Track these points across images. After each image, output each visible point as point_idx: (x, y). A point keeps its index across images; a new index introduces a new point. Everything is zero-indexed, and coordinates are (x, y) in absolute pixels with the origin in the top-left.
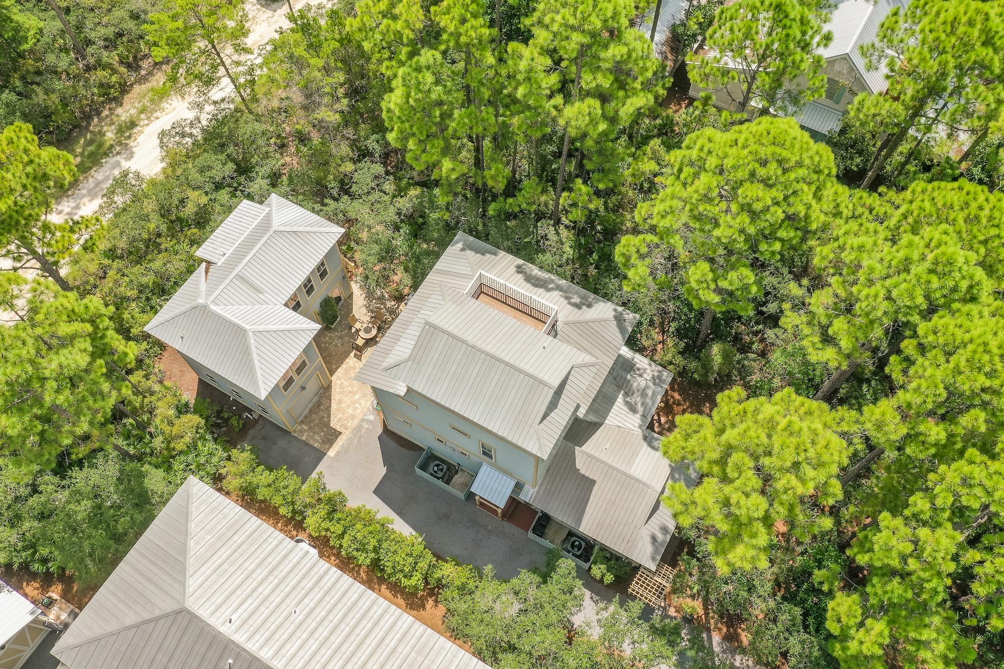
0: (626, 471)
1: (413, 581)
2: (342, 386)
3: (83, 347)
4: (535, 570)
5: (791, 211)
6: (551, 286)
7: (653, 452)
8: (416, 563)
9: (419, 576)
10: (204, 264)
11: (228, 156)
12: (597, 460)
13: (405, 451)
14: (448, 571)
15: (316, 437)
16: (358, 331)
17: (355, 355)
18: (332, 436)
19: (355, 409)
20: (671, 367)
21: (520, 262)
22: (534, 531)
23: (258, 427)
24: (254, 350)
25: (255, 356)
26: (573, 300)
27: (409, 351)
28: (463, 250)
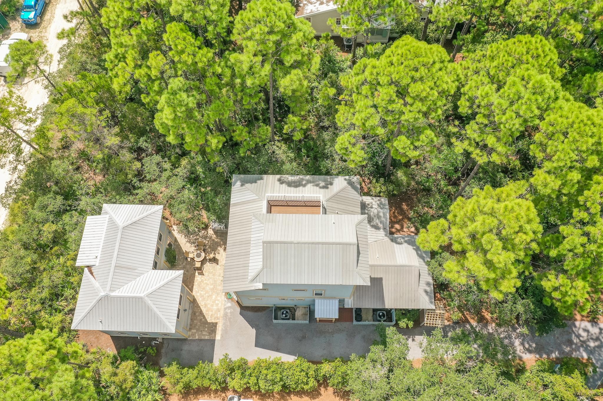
0: (395, 264)
1: (311, 384)
2: (202, 296)
3: (64, 368)
4: (375, 343)
5: (440, 89)
6: (304, 182)
7: (401, 246)
8: (307, 374)
9: (313, 379)
10: (86, 270)
11: (54, 192)
12: (378, 266)
13: (259, 314)
14: (326, 368)
15: (204, 333)
16: (193, 259)
17: (199, 274)
18: (213, 327)
19: (217, 305)
20: (382, 194)
21: (278, 176)
22: (357, 320)
23: (165, 345)
24: (154, 307)
25: (156, 310)
26: (321, 185)
27: (261, 263)
28: (242, 185)
